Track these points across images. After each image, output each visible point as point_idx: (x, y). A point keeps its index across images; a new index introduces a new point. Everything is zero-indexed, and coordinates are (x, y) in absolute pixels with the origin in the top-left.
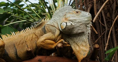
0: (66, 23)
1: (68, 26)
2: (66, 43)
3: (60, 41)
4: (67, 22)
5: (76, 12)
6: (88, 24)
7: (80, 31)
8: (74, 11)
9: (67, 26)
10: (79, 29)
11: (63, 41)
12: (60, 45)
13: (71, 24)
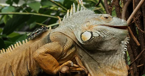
0: (92, 33)
1: (95, 37)
2: (75, 65)
3: (66, 63)
4: (92, 31)
5: (105, 17)
6: (123, 40)
7: (110, 48)
8: (101, 16)
9: (93, 37)
10: (109, 45)
11: (70, 64)
12: (64, 69)
13: (99, 35)
